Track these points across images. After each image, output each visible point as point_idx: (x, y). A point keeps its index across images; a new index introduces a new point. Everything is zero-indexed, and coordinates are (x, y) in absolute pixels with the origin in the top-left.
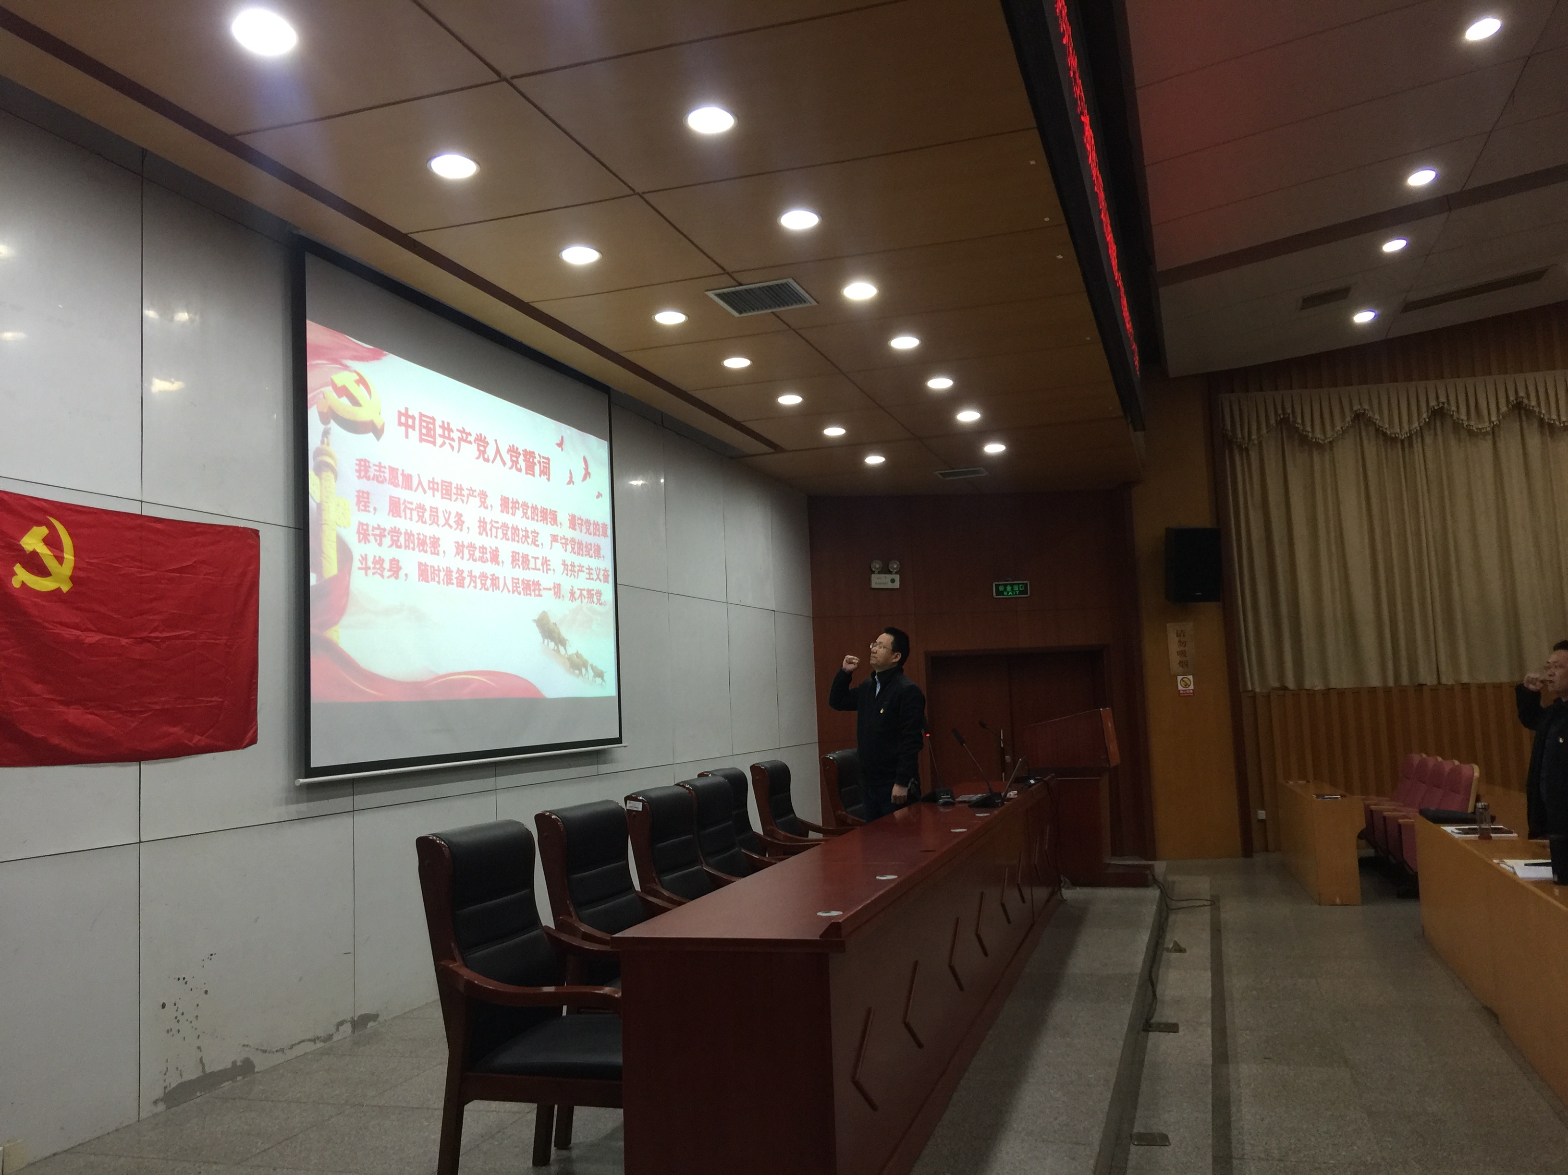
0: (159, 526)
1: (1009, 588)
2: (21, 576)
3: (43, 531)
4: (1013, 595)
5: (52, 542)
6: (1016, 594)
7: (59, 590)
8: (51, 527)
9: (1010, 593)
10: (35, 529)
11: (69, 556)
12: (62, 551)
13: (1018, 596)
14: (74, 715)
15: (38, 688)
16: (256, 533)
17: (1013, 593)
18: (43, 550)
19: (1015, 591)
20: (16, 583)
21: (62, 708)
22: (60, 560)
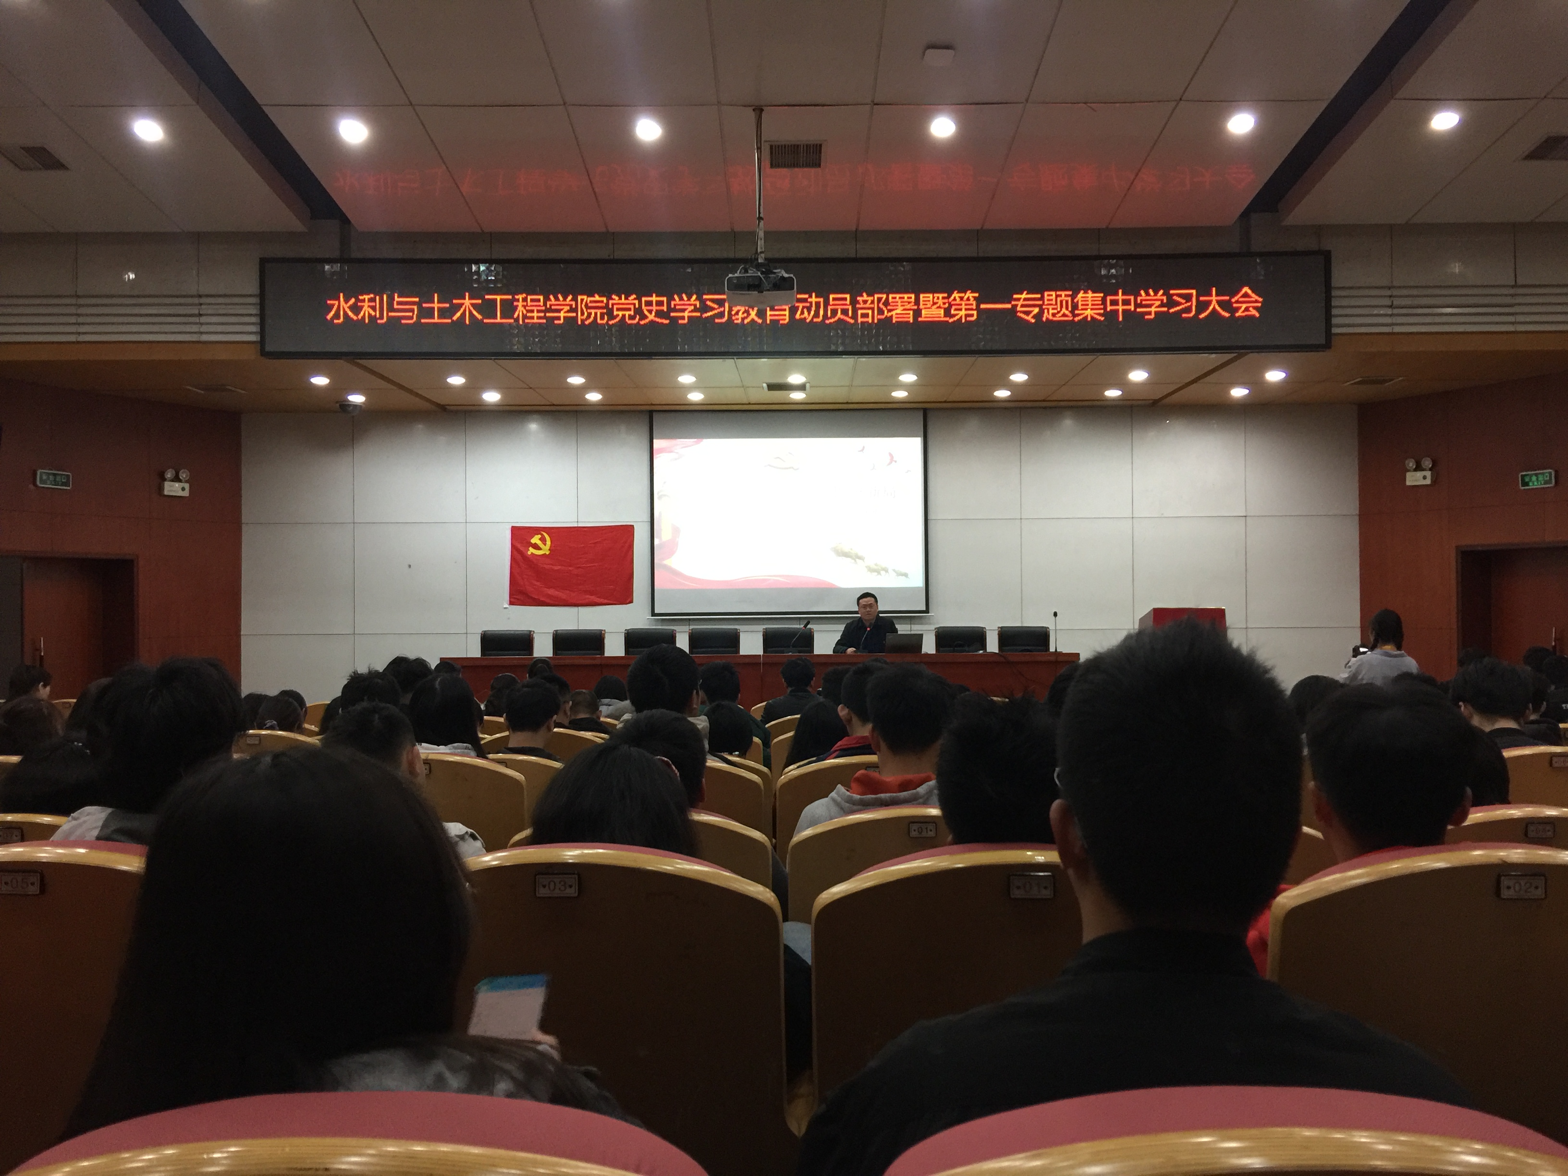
0: (585, 529)
1: (1534, 478)
2: (531, 550)
3: (540, 536)
4: (1538, 485)
5: (543, 540)
6: (1541, 484)
7: (545, 554)
8: (542, 535)
9: (1536, 483)
10: (536, 536)
11: (549, 543)
12: (546, 541)
13: (1543, 486)
14: (551, 592)
15: (538, 584)
16: (633, 526)
17: (1538, 483)
18: (539, 543)
19: (1540, 481)
20: (529, 553)
21: (546, 589)
22: (545, 544)
